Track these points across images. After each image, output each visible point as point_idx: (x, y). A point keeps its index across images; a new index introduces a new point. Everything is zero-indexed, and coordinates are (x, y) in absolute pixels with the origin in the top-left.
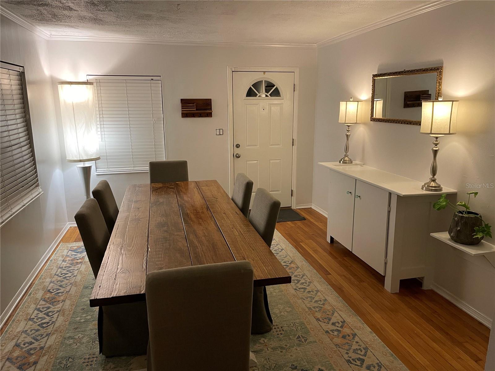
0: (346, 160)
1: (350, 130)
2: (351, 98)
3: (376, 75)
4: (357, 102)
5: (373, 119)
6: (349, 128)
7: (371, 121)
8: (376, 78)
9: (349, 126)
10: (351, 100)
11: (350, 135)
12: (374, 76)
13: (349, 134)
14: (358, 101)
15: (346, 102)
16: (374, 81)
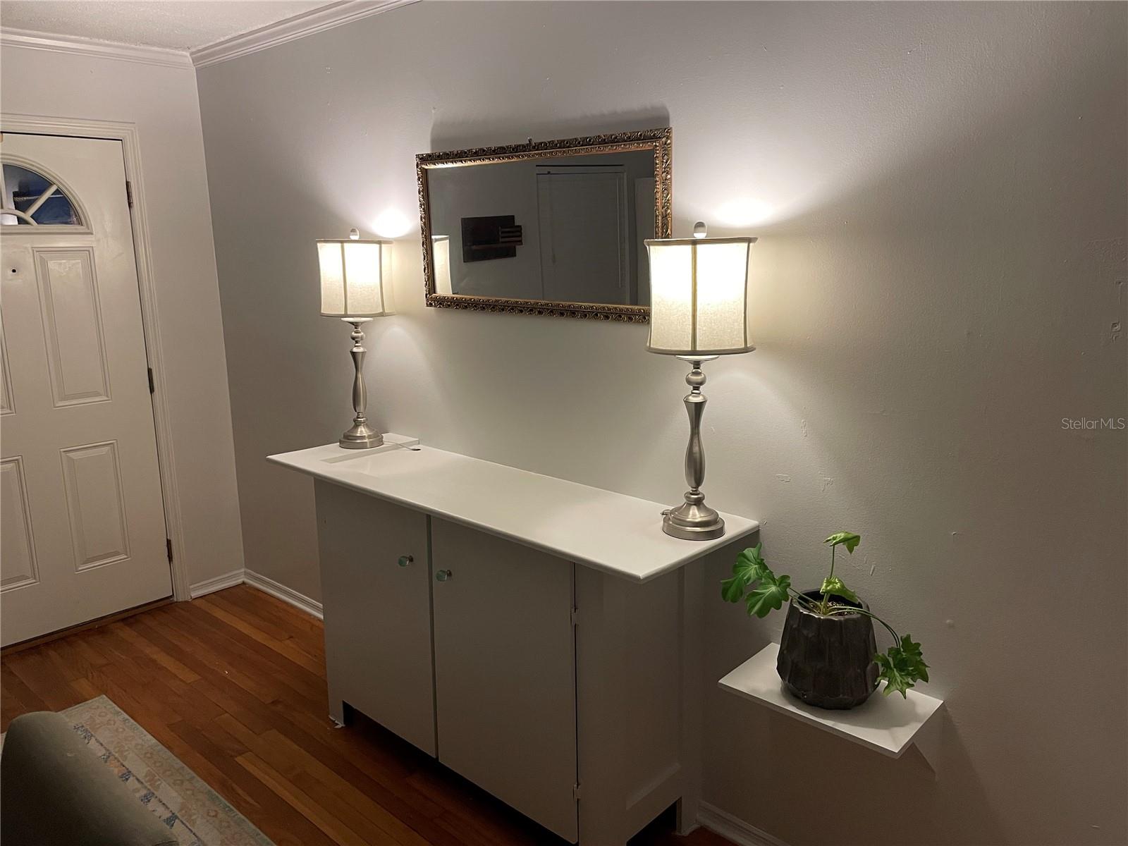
0: (363, 437)
1: (362, 338)
2: (353, 231)
3: (429, 155)
4: (378, 246)
5: (436, 299)
6: (359, 329)
7: (431, 305)
8: (432, 167)
9: (356, 325)
10: (353, 237)
11: (363, 353)
12: (423, 159)
13: (361, 350)
14: (380, 243)
15: (339, 245)
16: (424, 177)
